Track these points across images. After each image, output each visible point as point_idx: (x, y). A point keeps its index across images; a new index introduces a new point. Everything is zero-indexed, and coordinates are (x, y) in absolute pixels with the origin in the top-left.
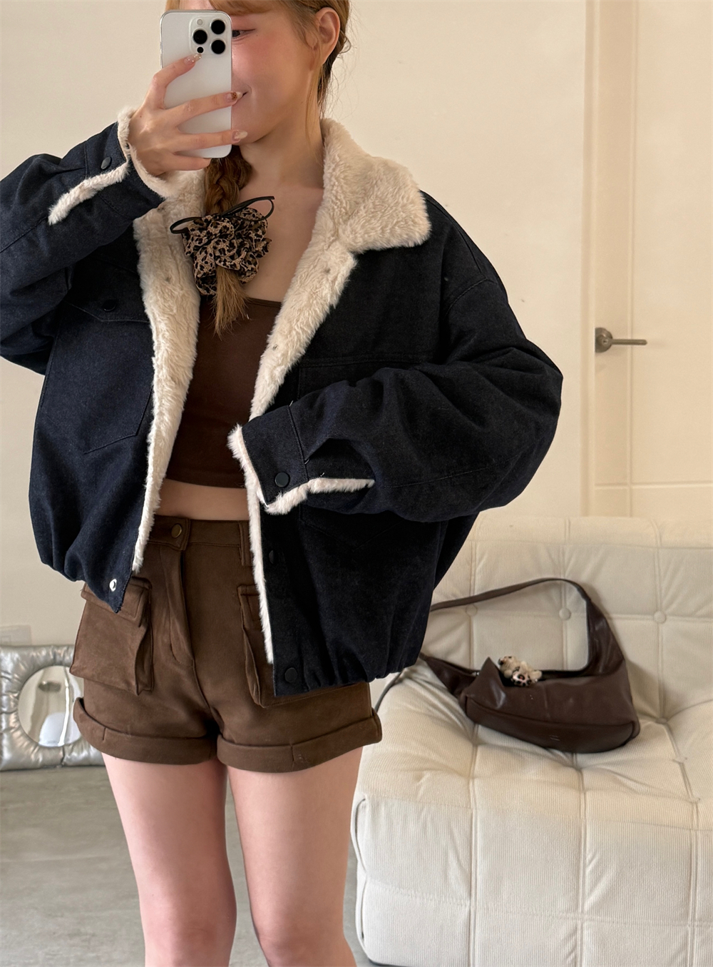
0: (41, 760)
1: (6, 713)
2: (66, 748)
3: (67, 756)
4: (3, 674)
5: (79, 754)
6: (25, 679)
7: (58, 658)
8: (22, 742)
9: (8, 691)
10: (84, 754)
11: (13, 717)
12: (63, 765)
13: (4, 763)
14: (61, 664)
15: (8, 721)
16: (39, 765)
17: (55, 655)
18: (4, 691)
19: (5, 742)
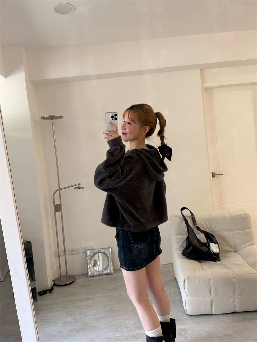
0: (97, 274)
1: (89, 264)
2: (102, 271)
3: (103, 273)
5: (105, 272)
6: (93, 256)
7: (99, 252)
9: (89, 259)
10: (107, 272)
11: (90, 265)
12: (102, 275)
13: (89, 276)
17: (99, 251)
18: (88, 259)
19: (89, 270)
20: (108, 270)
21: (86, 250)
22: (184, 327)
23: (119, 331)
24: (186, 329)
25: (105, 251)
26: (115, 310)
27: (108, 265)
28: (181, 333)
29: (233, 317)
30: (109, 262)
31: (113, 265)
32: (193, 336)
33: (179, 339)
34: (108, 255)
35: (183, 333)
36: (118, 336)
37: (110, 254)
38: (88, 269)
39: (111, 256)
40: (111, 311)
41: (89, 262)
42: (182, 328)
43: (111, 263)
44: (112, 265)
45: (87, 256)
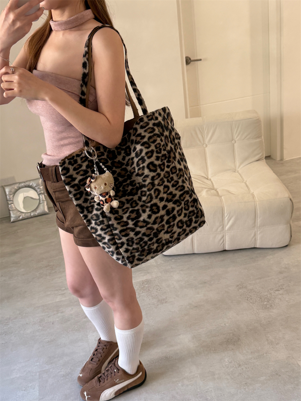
2: (32, 212)
12: (31, 217)
17: (24, 184)
20: (40, 209)
22: (147, 278)
23: (60, 295)
24: (150, 280)
26: (54, 265)
28: (144, 287)
29: (210, 258)
32: (159, 289)
33: (142, 294)
35: (146, 286)
36: (58, 302)
40: (49, 266)
42: (145, 279)
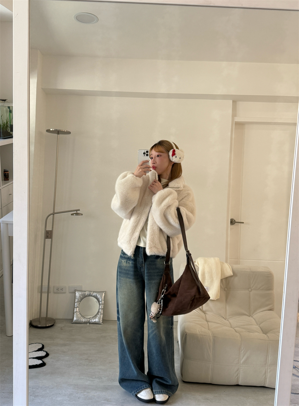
0: (84, 321)
1: (76, 307)
2: (91, 319)
3: (90, 321)
4: (76, 297)
5: (93, 320)
6: (82, 299)
8: (80, 316)
9: (77, 302)
10: (95, 320)
11: (78, 308)
12: (89, 323)
13: (74, 321)
14: (91, 296)
15: (76, 310)
16: (83, 323)
18: (76, 302)
19: (75, 315)
20: (96, 318)
21: (75, 291)
23: (90, 380)
25: (97, 295)
26: (91, 360)
27: (99, 312)
30: (99, 309)
31: (104, 314)
34: (100, 300)
37: (103, 300)
38: (74, 313)
39: (103, 302)
40: (88, 359)
41: (77, 305)
43: (102, 311)
44: (102, 313)
45: (75, 298)
